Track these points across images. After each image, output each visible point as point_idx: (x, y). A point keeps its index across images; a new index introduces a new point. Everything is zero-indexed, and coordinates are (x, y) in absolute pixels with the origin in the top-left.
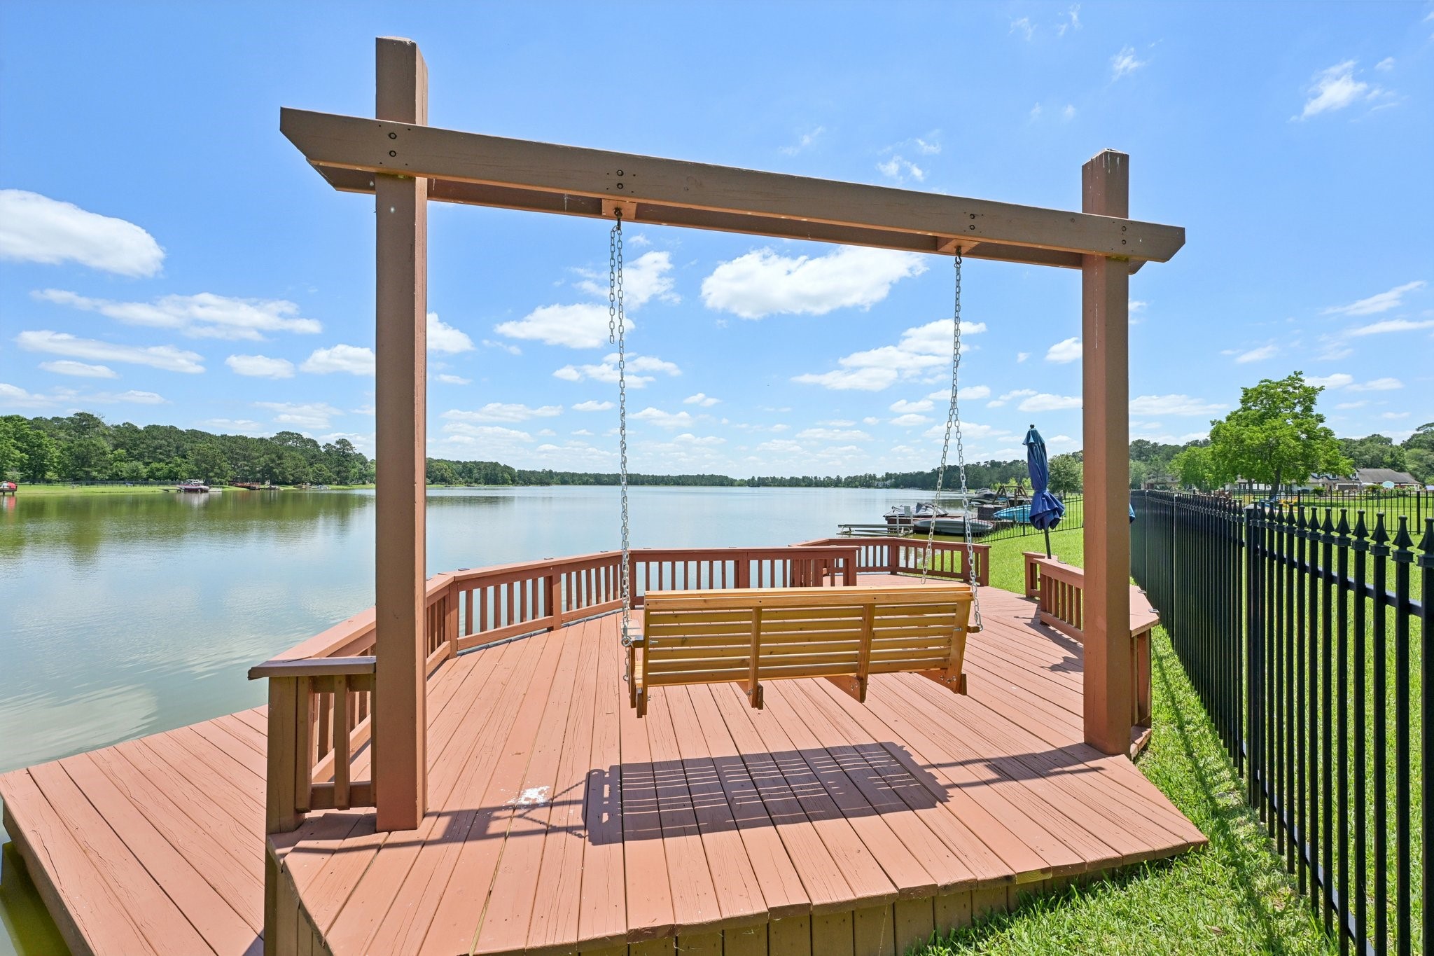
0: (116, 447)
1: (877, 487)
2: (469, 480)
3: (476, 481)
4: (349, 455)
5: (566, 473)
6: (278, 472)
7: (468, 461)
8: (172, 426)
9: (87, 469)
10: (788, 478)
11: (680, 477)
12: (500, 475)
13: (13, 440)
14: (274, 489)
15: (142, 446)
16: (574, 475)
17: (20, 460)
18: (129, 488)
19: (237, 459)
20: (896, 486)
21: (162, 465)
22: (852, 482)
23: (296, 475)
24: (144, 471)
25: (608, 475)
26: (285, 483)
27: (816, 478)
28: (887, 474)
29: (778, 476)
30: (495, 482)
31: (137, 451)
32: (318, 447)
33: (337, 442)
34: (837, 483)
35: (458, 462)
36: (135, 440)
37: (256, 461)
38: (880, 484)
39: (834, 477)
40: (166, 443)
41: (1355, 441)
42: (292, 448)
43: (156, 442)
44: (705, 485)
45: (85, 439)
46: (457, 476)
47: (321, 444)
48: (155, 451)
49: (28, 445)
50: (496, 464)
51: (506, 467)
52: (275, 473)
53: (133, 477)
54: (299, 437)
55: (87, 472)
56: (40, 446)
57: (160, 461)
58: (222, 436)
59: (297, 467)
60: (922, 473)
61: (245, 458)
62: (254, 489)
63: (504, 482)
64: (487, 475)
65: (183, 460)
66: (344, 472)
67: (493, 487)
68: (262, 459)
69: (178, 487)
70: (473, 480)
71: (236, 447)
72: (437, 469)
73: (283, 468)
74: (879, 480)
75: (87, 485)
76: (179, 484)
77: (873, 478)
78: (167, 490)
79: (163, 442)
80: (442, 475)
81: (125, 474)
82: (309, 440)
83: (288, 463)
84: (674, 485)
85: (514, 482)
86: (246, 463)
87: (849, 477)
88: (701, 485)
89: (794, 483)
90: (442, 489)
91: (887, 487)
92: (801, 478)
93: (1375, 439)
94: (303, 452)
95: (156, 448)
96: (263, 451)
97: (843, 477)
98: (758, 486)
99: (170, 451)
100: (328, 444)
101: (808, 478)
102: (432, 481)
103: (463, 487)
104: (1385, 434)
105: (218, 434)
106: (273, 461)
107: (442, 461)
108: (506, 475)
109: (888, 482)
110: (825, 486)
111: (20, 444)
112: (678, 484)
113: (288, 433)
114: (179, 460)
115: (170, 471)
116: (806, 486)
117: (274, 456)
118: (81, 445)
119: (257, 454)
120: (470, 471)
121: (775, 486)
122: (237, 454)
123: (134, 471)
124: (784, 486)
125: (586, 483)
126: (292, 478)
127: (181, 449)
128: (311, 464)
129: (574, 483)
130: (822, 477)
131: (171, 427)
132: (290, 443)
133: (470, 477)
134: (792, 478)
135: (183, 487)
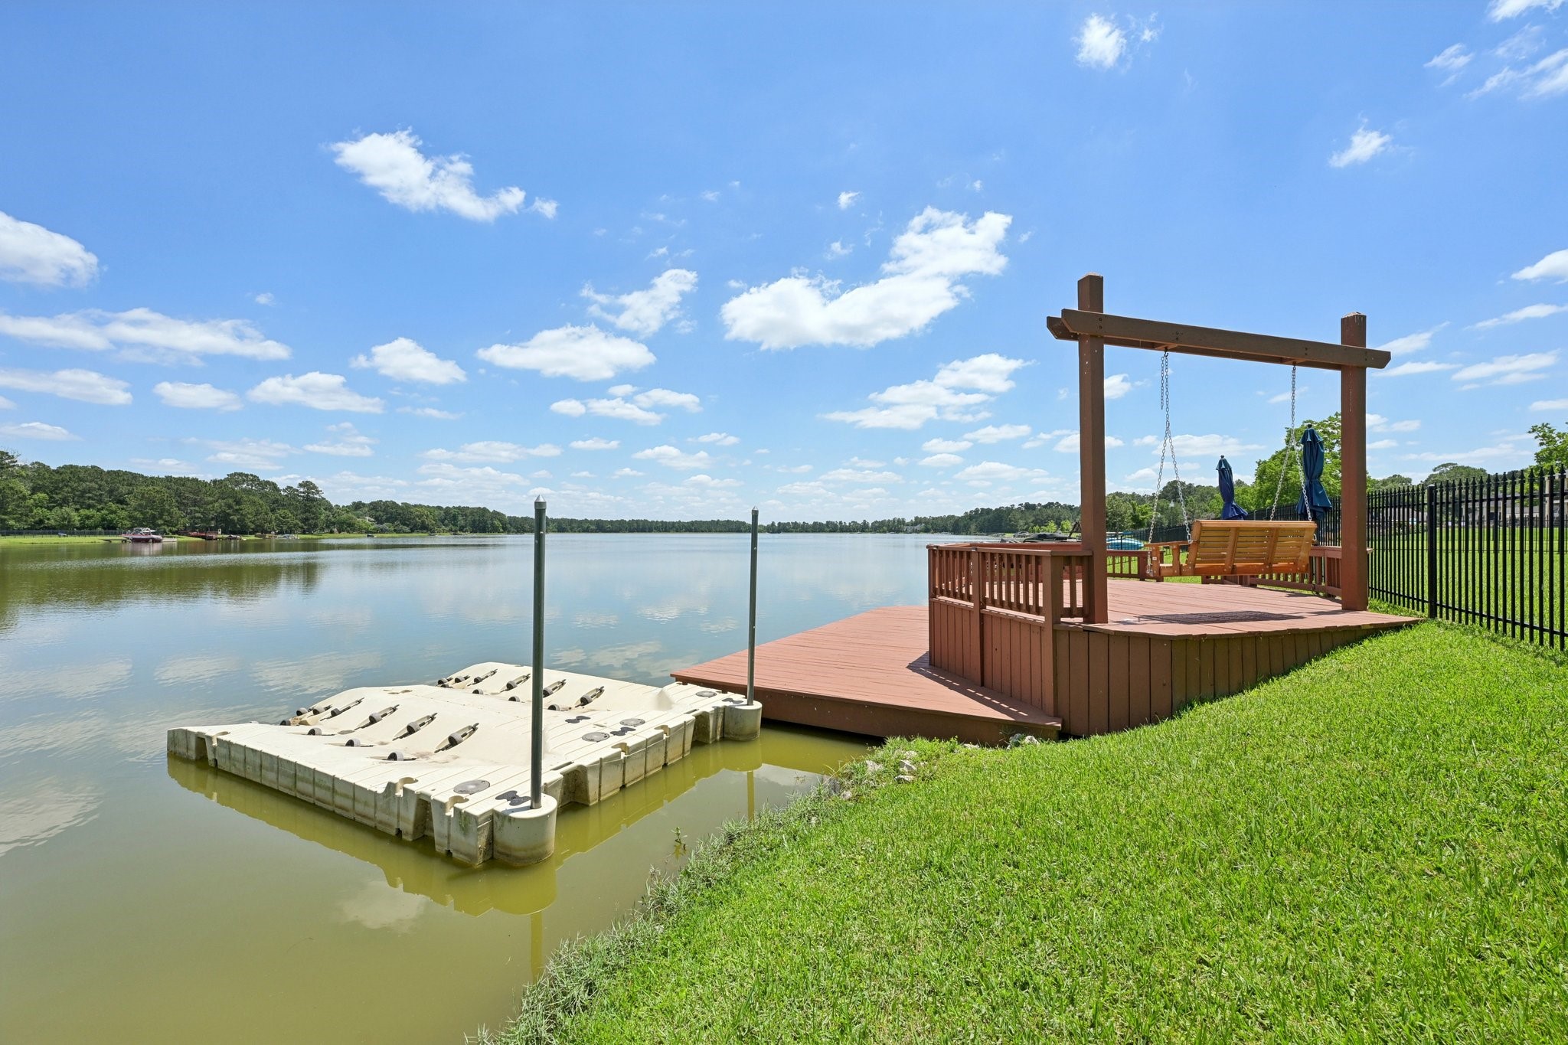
0: (34, 491)
1: (906, 532)
2: (454, 528)
3: (462, 529)
4: (314, 500)
5: (562, 519)
6: (236, 518)
7: (451, 506)
8: (95, 467)
9: (2, 517)
10: (811, 523)
11: (692, 523)
12: (489, 522)
14: (235, 539)
15: (66, 489)
16: (572, 521)
18: (63, 538)
19: (185, 505)
20: (927, 531)
21: (92, 512)
22: (880, 527)
23: (258, 523)
24: (76, 518)
25: (612, 521)
26: (243, 533)
27: (841, 523)
28: (916, 518)
29: (800, 521)
30: (484, 530)
31: (60, 496)
32: (278, 490)
33: (300, 485)
34: (863, 528)
35: (439, 508)
36: (56, 482)
37: (210, 506)
38: (910, 528)
39: (860, 522)
40: (97, 486)
41: (1378, 482)
42: (248, 492)
43: (84, 485)
44: (721, 532)
46: (440, 523)
47: (281, 486)
48: (82, 496)
50: (485, 510)
51: (495, 513)
52: (233, 520)
53: (64, 525)
54: (255, 479)
55: (3, 520)
57: (89, 507)
58: (167, 477)
59: (257, 513)
60: (953, 516)
61: (195, 503)
62: (211, 539)
63: (495, 530)
64: (474, 521)
65: (120, 506)
66: (313, 518)
67: (483, 535)
68: (216, 504)
69: (122, 537)
70: (458, 528)
71: (184, 490)
72: (417, 516)
73: (242, 515)
74: (908, 525)
76: (125, 533)
77: (901, 522)
78: (109, 541)
79: (93, 484)
80: (423, 522)
81: (52, 522)
82: (268, 483)
83: (248, 509)
84: (685, 531)
85: (506, 530)
86: (197, 508)
87: (876, 522)
88: (716, 532)
89: (817, 528)
90: (424, 537)
91: (917, 532)
92: (825, 523)
93: (1395, 479)
94: (264, 496)
95: (84, 492)
96: (217, 495)
97: (870, 522)
98: (779, 532)
99: (101, 495)
100: (289, 487)
101: (832, 523)
102: (411, 529)
103: (448, 535)
104: (1405, 475)
105: (162, 476)
106: (230, 506)
107: (421, 506)
108: (497, 522)
109: (918, 527)
110: (850, 532)
112: (690, 531)
113: (241, 474)
114: (114, 507)
115: (104, 519)
116: (830, 532)
117: (231, 501)
119: (210, 499)
120: (455, 518)
121: (796, 532)
122: (186, 498)
123: (64, 520)
124: (807, 532)
125: (587, 531)
126: (253, 526)
127: (115, 493)
128: (273, 510)
129: (572, 530)
130: (847, 521)
131: (93, 467)
132: (244, 486)
133: (454, 525)
134: (815, 523)
135: (131, 536)
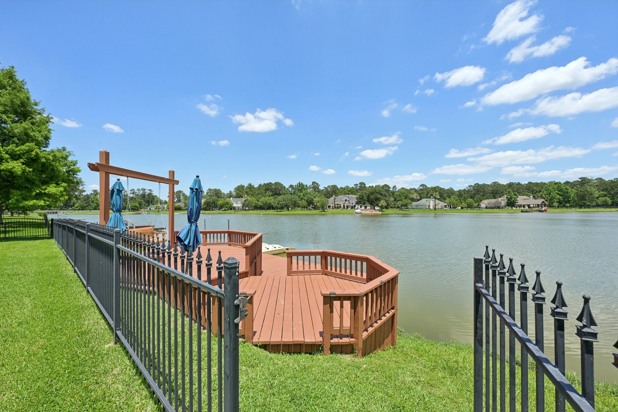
9: (584, 201)
13: (556, 191)
15: (615, 189)
17: (559, 199)
45: (583, 188)
49: (563, 193)
53: (603, 204)
55: (584, 202)
56: (567, 193)
75: (584, 208)
111: (560, 193)
118: (581, 191)
123: (604, 202)
